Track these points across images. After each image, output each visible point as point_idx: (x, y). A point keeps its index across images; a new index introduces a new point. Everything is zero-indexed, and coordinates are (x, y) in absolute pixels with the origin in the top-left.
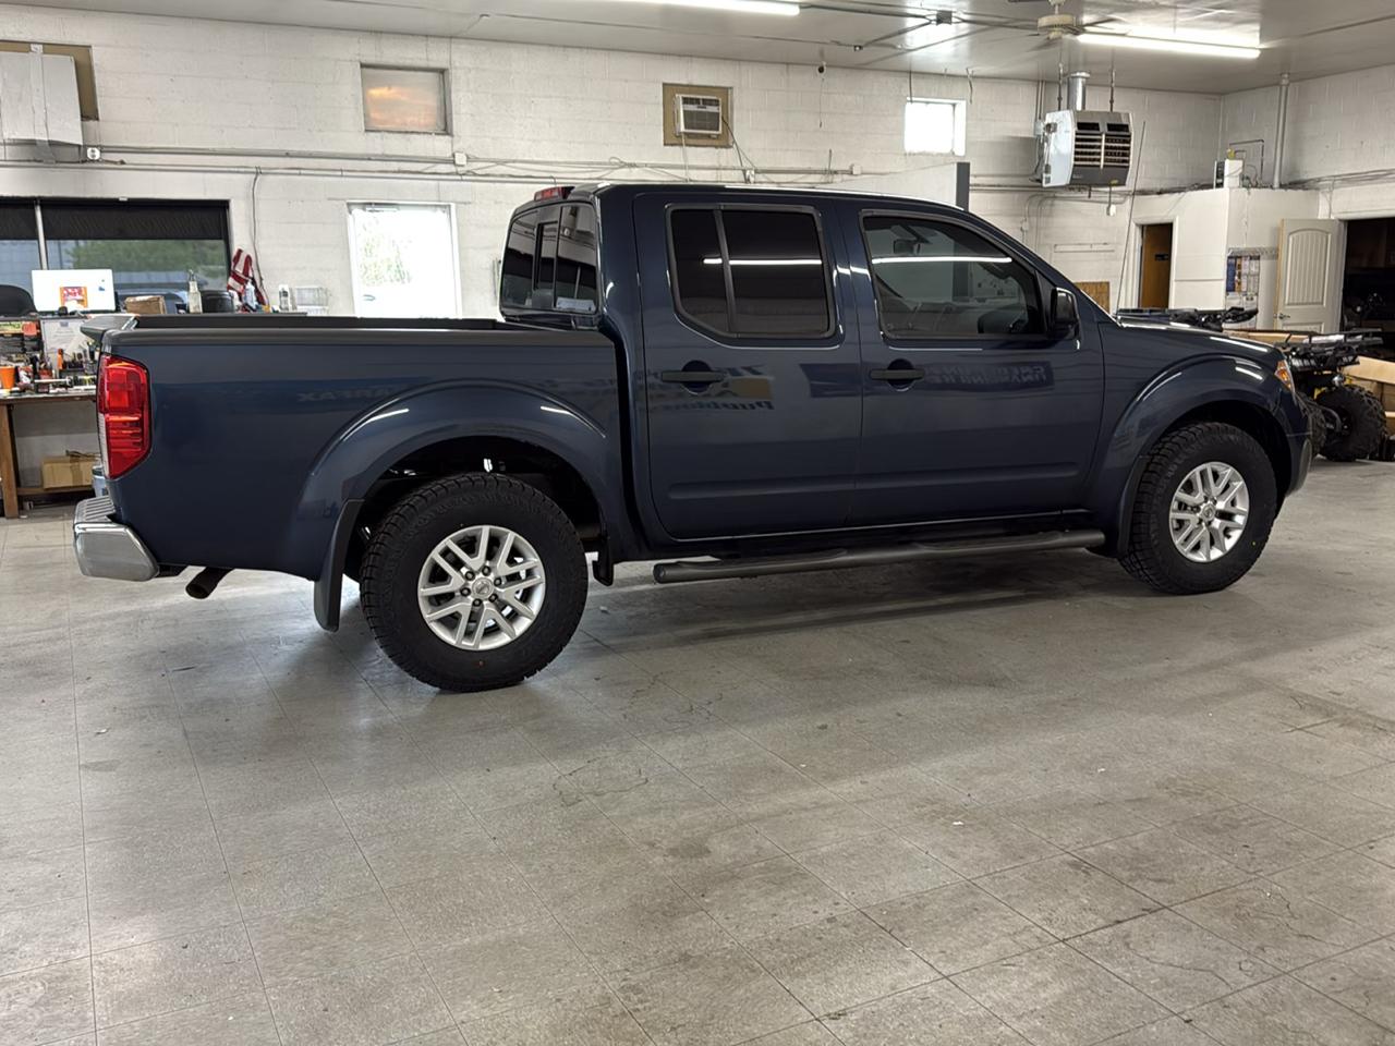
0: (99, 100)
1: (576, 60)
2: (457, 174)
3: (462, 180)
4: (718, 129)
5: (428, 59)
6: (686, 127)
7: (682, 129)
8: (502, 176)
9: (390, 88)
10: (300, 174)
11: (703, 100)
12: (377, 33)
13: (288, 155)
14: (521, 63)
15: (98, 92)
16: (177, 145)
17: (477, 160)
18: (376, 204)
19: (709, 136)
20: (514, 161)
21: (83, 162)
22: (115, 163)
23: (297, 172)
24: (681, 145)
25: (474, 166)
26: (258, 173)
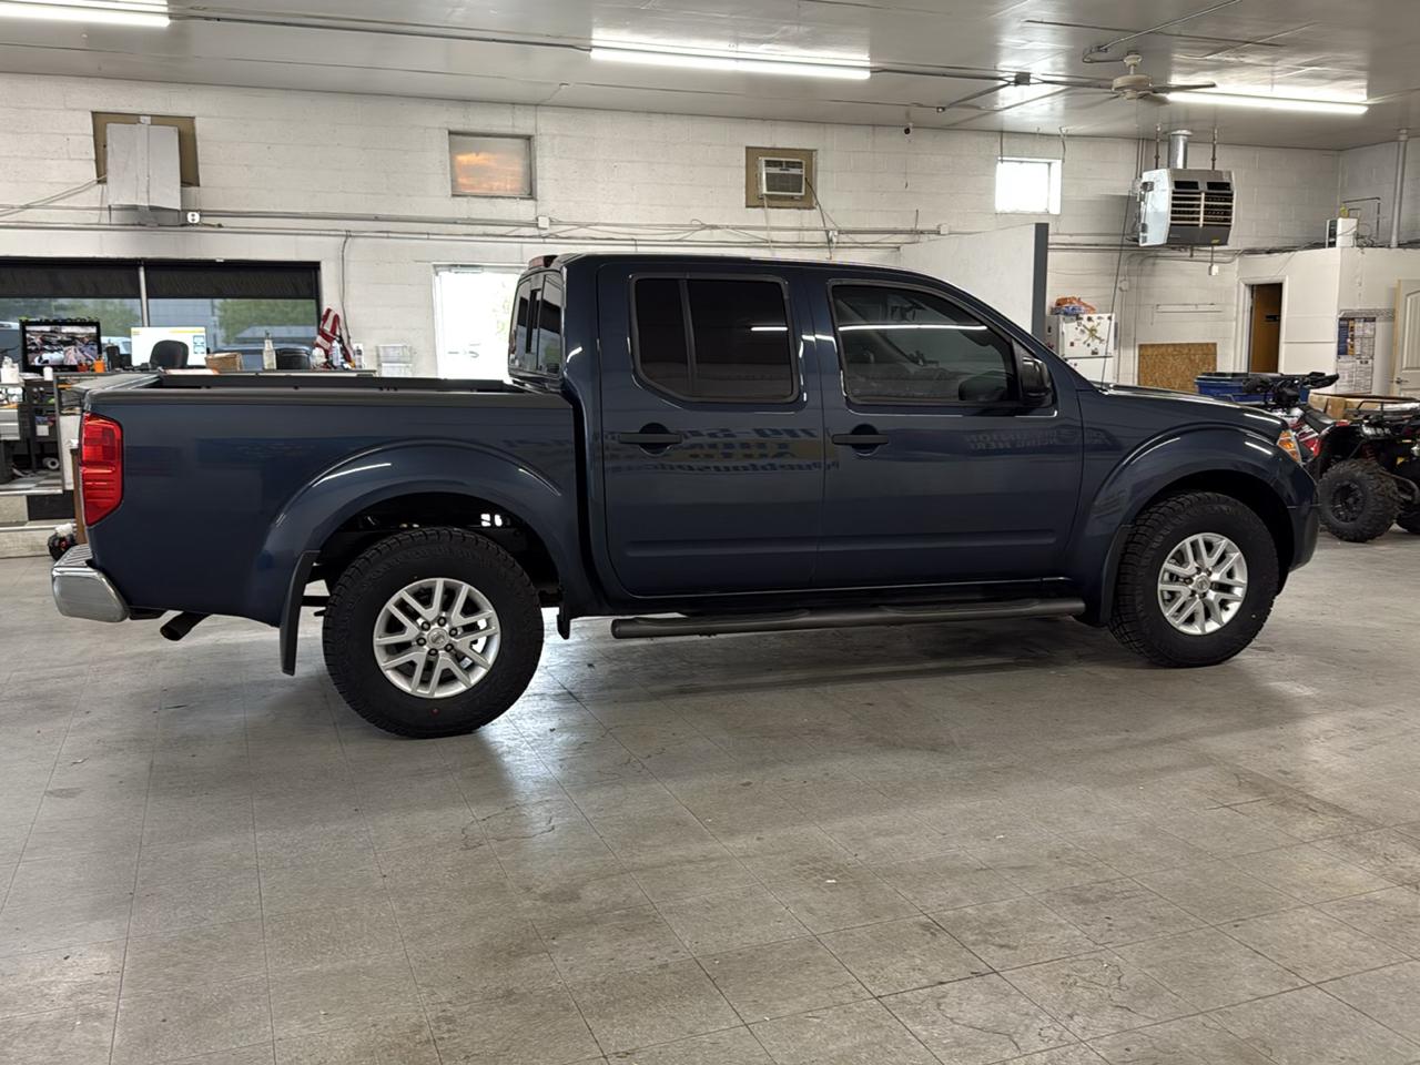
0: (200, 167)
1: (660, 126)
2: (540, 236)
3: (544, 243)
4: (800, 192)
5: (513, 126)
6: (768, 190)
7: (765, 191)
8: (584, 238)
9: (477, 155)
10: (388, 237)
11: (787, 163)
12: (465, 101)
13: (377, 219)
14: (606, 130)
15: (200, 160)
16: (273, 210)
17: (560, 223)
18: (462, 266)
19: (792, 198)
20: (596, 224)
21: (182, 225)
22: (213, 226)
23: (385, 235)
24: (763, 207)
25: (556, 229)
26: (348, 236)
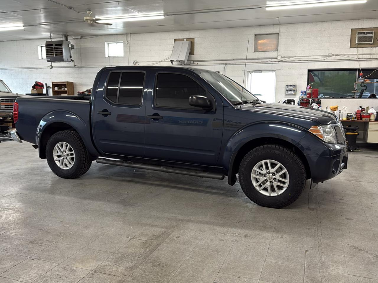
0: (195, 50)
1: (320, 26)
2: (278, 61)
3: (279, 63)
4: (371, 42)
5: (273, 31)
6: (358, 42)
7: (357, 42)
8: (291, 61)
9: (264, 40)
10: (236, 64)
11: (366, 32)
12: (260, 26)
13: (234, 60)
14: (301, 29)
15: (195, 48)
16: (209, 59)
17: (284, 57)
18: (256, 71)
19: (369, 44)
20: (296, 57)
21: (190, 64)
22: (196, 64)
23: (235, 64)
24: (356, 48)
25: (283, 59)
26: (226, 64)
